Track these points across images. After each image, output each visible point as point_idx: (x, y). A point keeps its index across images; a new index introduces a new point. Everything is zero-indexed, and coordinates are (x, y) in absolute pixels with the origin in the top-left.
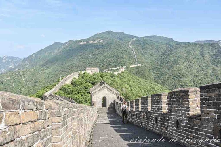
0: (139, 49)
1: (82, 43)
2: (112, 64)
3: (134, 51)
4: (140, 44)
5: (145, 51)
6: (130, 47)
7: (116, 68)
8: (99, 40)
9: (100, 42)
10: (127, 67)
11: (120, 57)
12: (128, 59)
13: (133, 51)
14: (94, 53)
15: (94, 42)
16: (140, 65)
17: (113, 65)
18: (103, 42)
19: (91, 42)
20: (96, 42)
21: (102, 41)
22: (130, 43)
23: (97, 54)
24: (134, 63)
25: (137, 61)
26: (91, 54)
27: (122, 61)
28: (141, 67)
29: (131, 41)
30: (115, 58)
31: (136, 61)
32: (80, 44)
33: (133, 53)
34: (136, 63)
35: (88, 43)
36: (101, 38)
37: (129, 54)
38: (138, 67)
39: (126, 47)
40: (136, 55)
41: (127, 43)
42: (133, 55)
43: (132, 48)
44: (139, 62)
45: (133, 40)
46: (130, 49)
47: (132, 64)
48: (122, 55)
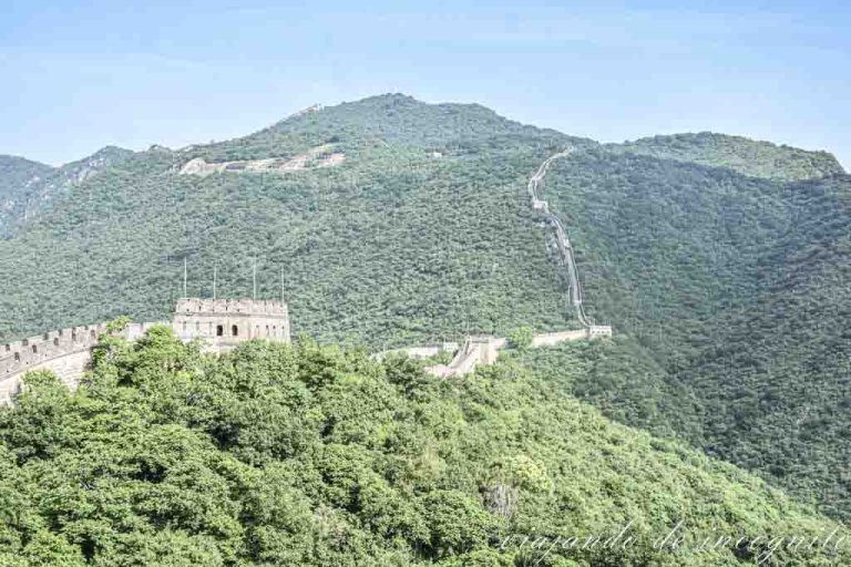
1: (194, 167)
2: (406, 322)
3: (560, 231)
4: (609, 187)
6: (537, 204)
7: (435, 351)
8: (323, 148)
12: (518, 292)
13: (554, 229)
14: (279, 243)
15: (279, 164)
16: (607, 330)
18: (348, 166)
19: (259, 166)
20: (297, 165)
21: (337, 160)
22: (536, 178)
23: (300, 251)
24: (560, 319)
26: (254, 249)
27: (475, 303)
28: (612, 347)
29: (546, 164)
30: (428, 277)
31: (577, 302)
32: (182, 172)
33: (555, 246)
34: (580, 317)
35: (239, 171)
36: (335, 140)
37: (529, 251)
38: (591, 344)
39: (507, 204)
40: (577, 261)
41: (513, 178)
42: (555, 263)
43: (548, 212)
44: (595, 312)
45: (557, 160)
46: (536, 220)
47: (546, 322)
48: (476, 262)
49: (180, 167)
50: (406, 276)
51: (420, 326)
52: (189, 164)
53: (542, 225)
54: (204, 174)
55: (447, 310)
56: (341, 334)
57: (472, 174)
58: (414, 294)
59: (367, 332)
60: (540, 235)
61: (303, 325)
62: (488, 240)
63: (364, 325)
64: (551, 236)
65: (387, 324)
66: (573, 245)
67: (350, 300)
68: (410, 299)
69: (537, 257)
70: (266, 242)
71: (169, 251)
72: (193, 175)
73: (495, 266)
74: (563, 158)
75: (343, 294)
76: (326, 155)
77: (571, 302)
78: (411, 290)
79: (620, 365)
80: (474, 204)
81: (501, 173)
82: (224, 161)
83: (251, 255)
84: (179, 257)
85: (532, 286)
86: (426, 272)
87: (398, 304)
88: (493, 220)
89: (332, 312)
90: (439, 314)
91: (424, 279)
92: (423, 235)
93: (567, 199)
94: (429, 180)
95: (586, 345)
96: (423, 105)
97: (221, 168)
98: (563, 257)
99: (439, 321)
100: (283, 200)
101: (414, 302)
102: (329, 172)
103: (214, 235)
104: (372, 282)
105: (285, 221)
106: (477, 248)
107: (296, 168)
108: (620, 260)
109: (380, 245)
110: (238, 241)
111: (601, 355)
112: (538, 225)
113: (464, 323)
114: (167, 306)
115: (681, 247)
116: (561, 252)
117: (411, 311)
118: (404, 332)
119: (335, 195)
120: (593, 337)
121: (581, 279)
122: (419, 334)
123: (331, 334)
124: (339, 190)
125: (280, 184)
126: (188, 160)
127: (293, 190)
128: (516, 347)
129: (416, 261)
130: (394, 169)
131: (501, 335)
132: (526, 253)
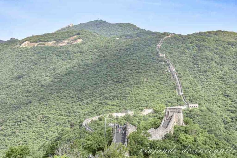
0: (185, 63)
1: (26, 44)
2: (110, 102)
3: (171, 65)
4: (188, 49)
5: (203, 67)
6: (161, 55)
7: (123, 114)
8: (74, 37)
9: (75, 43)
10: (155, 112)
11: (132, 82)
12: (156, 90)
13: (168, 65)
14: (58, 71)
15: (58, 43)
16: (197, 106)
17: (113, 105)
18: (83, 43)
19: (50, 44)
20: (64, 43)
21: (80, 41)
22: (159, 45)
23: (66, 74)
24: (175, 101)
25: (185, 96)
26: (48, 74)
27: (138, 94)
28: (199, 113)
29: (163, 40)
30: (118, 84)
31: (181, 94)
32: (21, 46)
33: (169, 71)
34: (183, 100)
35: (43, 46)
36: (79, 34)
37: (159, 73)
38: (190, 111)
39: (148, 55)
40: (180, 77)
41: (149, 45)
42: (170, 78)
43: (165, 58)
44: (189, 98)
45: (167, 39)
46: (161, 61)
47: (169, 102)
48: (137, 78)
49: (21, 44)
50: (109, 83)
51: (115, 104)
52: (24, 43)
53: (163, 63)
54: (29, 47)
55: (126, 97)
56: (83, 107)
57: (132, 45)
58: (112, 91)
59: (94, 106)
60: (162, 67)
61: (67, 103)
62: (141, 69)
63: (92, 103)
64: (167, 67)
65: (101, 103)
66: (177, 71)
67: (86, 94)
68: (111, 93)
69: (162, 76)
70: (53, 71)
71: (15, 75)
72: (26, 47)
73: (145, 79)
74: (169, 38)
75: (83, 91)
76: (75, 39)
77: (179, 94)
78: (111, 89)
79: (205, 121)
80: (135, 55)
81: (144, 44)
82: (37, 42)
83: (47, 76)
84: (19, 77)
85: (161, 88)
86: (117, 82)
87: (106, 95)
88: (143, 62)
89: (79, 98)
90: (123, 99)
91: (116, 85)
92: (115, 67)
93: (172, 53)
94: (116, 47)
95: (188, 112)
96: (110, 24)
97: (36, 45)
98: (173, 76)
99: (124, 101)
100: (60, 56)
101: (112, 94)
102: (77, 45)
103: (33, 69)
104: (95, 86)
105: (60, 63)
106: (137, 72)
107: (64, 44)
108: (195, 77)
109: (98, 72)
110: (42, 71)
111: (195, 116)
112: (161, 63)
113: (134, 102)
114: (13, 96)
115: (220, 72)
116: (172, 74)
117: (111, 98)
118: (109, 106)
119: (79, 54)
120: (190, 108)
121: (182, 84)
122: (115, 107)
123: (79, 107)
124: (81, 52)
125: (58, 50)
126: (23, 42)
127: (63, 52)
128: (157, 112)
129: (112, 78)
130: (102, 44)
131: (150, 108)
132: (157, 75)
